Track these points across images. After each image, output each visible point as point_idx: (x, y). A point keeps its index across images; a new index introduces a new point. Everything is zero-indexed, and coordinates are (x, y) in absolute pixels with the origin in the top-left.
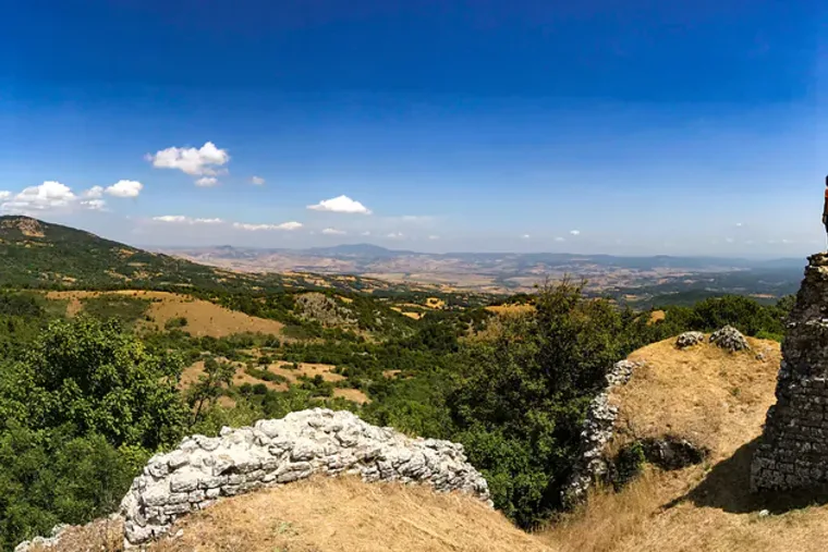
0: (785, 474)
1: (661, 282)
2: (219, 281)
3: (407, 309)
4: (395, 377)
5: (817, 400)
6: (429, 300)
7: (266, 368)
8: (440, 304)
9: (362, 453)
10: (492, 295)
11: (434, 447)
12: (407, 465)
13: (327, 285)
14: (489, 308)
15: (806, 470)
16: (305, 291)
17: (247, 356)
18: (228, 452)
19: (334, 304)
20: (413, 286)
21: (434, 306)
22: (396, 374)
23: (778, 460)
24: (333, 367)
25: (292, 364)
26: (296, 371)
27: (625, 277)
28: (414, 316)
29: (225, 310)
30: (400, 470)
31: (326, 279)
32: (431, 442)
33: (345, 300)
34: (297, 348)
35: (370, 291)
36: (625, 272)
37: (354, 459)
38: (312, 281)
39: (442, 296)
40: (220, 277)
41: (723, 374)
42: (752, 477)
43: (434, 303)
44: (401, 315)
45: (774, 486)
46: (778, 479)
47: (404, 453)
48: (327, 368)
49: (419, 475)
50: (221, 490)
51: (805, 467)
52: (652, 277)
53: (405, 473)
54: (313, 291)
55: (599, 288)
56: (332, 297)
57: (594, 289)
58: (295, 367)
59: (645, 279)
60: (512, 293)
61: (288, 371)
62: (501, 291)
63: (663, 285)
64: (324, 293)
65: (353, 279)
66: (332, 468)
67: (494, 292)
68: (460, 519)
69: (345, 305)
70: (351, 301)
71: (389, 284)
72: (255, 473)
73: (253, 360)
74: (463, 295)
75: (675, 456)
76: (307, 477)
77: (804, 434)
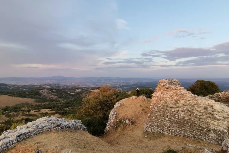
0: (152, 129)
1: (132, 84)
2: (11, 88)
3: (71, 92)
4: (68, 110)
5: (159, 113)
6: (77, 89)
7: (29, 113)
8: (80, 90)
9: (57, 124)
10: (92, 87)
11: (74, 121)
12: (68, 125)
13: (49, 87)
14: (91, 91)
15: (156, 129)
16: (42, 89)
17: (22, 110)
18: (20, 131)
19: (51, 92)
20: (73, 86)
21: (78, 91)
22: (69, 109)
23: (150, 125)
24: (51, 109)
25: (38, 110)
26: (40, 112)
27: (123, 83)
28: (73, 94)
29: (14, 97)
30: (66, 127)
31: (48, 85)
32: (74, 120)
33: (54, 91)
34: (40, 106)
35: (61, 88)
36: (124, 81)
37: (55, 126)
38: (44, 86)
39: (80, 88)
40: (11, 87)
41: (141, 106)
42: (144, 129)
43: (78, 90)
44: (69, 94)
45: (149, 131)
46: (150, 130)
47: (67, 123)
48: (49, 110)
49: (71, 127)
50: (17, 141)
51: (156, 128)
52: (130, 83)
53: (68, 127)
54: (44, 89)
55: (117, 85)
56: (50, 90)
57: (116, 85)
58: (39, 111)
59: (129, 83)
60: (97, 87)
61: (37, 112)
62: (95, 86)
63: (133, 84)
64: (48, 89)
65: (56, 85)
66: (49, 129)
67: (93, 87)
68: (80, 134)
69: (54, 92)
70: (56, 91)
71: (67, 86)
72: (28, 134)
73: (25, 111)
74: (85, 88)
75: (129, 123)
76: (42, 132)
77: (156, 120)
